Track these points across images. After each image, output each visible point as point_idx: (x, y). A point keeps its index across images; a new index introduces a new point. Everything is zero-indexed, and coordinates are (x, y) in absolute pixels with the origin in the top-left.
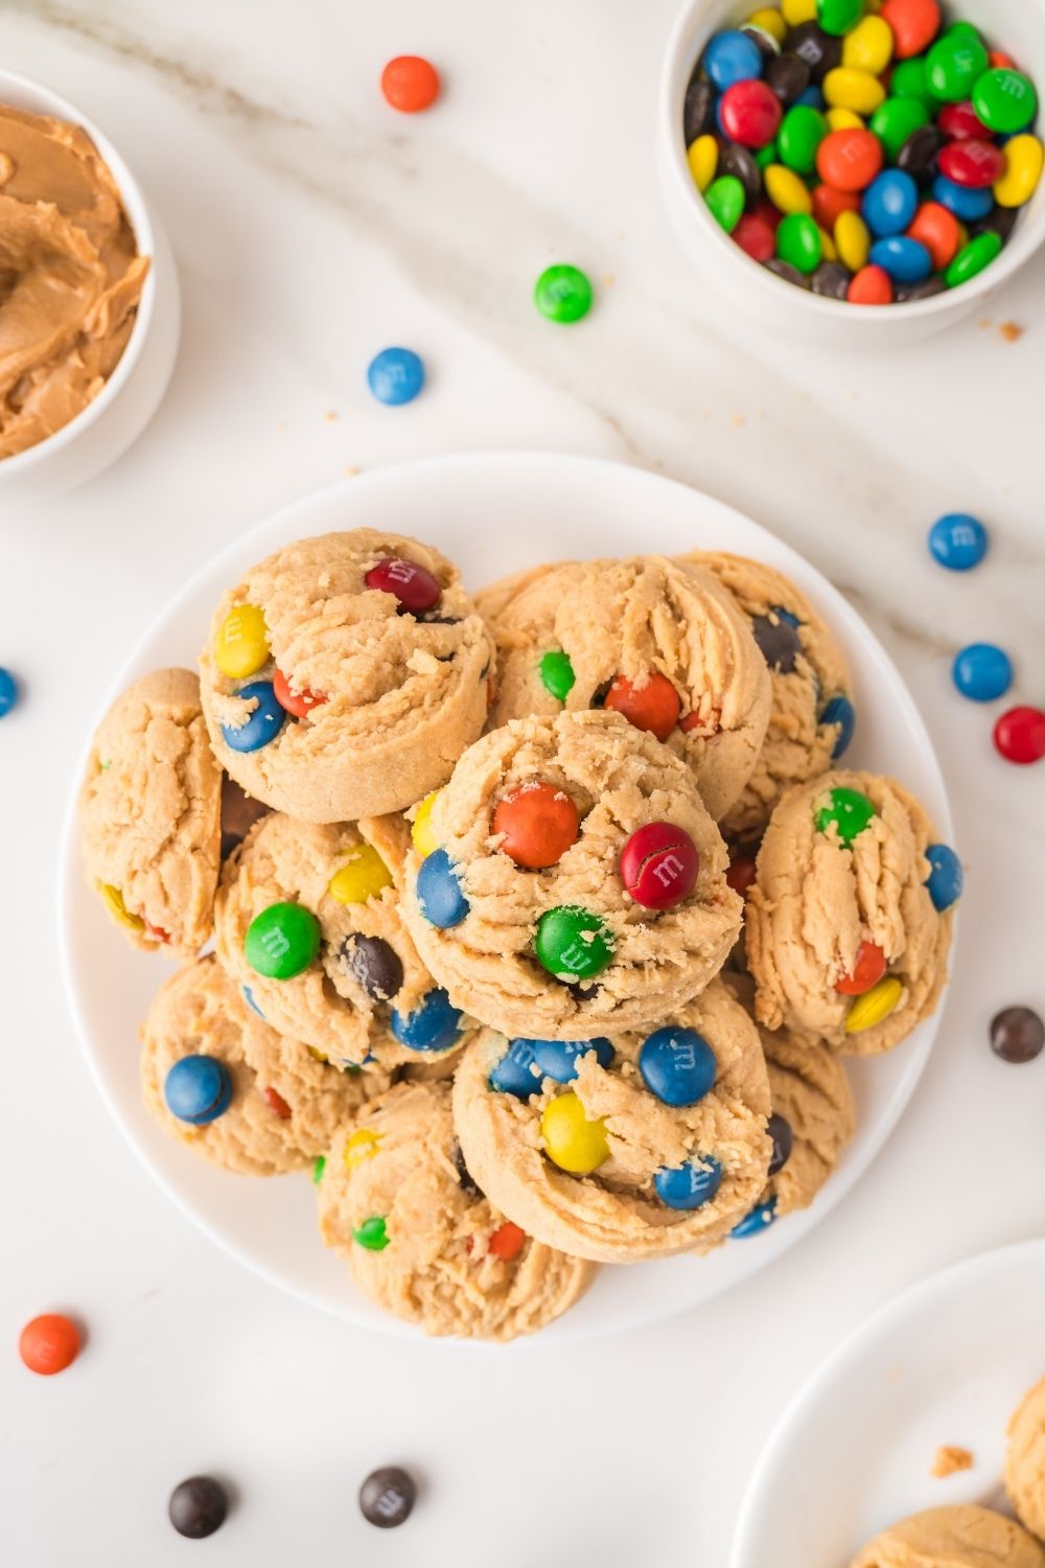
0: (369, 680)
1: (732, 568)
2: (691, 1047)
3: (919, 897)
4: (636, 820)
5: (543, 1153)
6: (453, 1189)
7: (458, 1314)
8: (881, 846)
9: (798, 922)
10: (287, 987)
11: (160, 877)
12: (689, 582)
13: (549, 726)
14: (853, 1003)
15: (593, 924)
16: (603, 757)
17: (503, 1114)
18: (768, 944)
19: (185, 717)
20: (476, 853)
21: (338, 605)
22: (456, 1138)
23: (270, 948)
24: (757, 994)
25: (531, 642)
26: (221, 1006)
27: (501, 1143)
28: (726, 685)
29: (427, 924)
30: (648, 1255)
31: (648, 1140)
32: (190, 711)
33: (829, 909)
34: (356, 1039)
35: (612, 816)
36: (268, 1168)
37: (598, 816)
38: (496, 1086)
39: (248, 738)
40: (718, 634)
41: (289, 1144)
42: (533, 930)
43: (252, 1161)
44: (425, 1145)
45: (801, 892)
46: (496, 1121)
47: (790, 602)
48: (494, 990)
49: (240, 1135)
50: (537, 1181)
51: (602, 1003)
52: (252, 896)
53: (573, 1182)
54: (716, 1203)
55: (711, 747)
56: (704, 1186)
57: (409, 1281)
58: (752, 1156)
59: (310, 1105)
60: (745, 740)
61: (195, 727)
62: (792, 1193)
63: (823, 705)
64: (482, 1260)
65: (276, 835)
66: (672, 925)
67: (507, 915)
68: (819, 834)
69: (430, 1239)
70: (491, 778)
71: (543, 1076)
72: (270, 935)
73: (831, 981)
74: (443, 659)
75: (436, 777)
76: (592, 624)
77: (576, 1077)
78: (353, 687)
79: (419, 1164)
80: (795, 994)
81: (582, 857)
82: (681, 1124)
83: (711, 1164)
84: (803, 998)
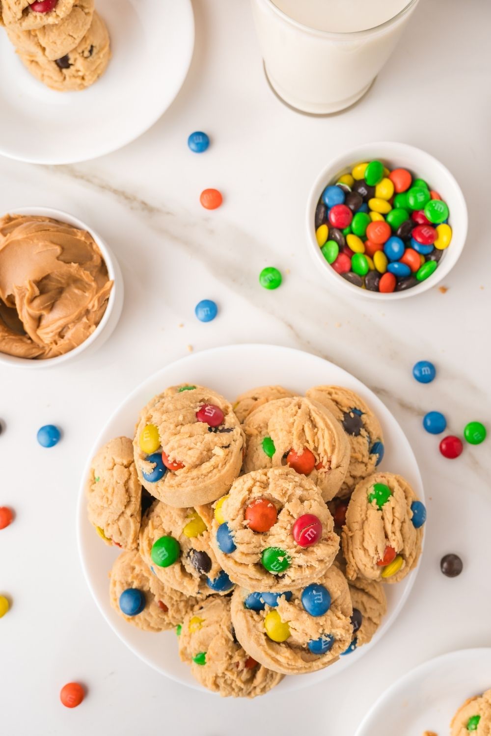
0: (198, 458)
1: (336, 393)
2: (321, 593)
3: (409, 525)
4: (298, 514)
5: (265, 634)
6: (231, 644)
7: (233, 689)
8: (393, 508)
9: (361, 540)
10: (167, 569)
11: (119, 526)
12: (318, 411)
13: (266, 474)
14: (384, 569)
15: (283, 554)
16: (286, 489)
17: (250, 618)
18: (350, 548)
19: (128, 464)
20: (239, 527)
21: (186, 429)
22: (232, 623)
23: (161, 556)
24: (347, 566)
25: (258, 433)
26: (141, 570)
27: (249, 630)
28: (333, 451)
29: (221, 552)
30: (306, 673)
31: (305, 630)
32: (130, 461)
33: (373, 536)
34: (194, 589)
35: (289, 513)
36: (159, 630)
37: (284, 513)
38: (247, 606)
39: (153, 477)
40: (329, 434)
41: (167, 620)
42: (260, 556)
43: (153, 628)
44: (220, 625)
45: (363, 528)
46: (247, 622)
47: (358, 406)
48: (247, 578)
49: (148, 618)
50: (263, 646)
51: (286, 581)
52: (154, 533)
53: (277, 645)
54: (332, 652)
55: (327, 476)
56: (327, 646)
57: (214, 679)
58: (345, 633)
59: (175, 606)
60: (340, 472)
61: (131, 468)
62: (363, 638)
63: (372, 445)
64: (242, 670)
65: (162, 508)
66: (313, 552)
67: (250, 551)
68: (370, 504)
69: (223, 663)
70: (244, 498)
71: (264, 603)
72: (161, 551)
73: (375, 562)
74: (226, 447)
75: (224, 491)
76: (282, 430)
77: (277, 605)
78: (192, 461)
79: (218, 633)
80: (362, 567)
81: (278, 529)
82: (318, 624)
83: (330, 638)
84: (365, 569)
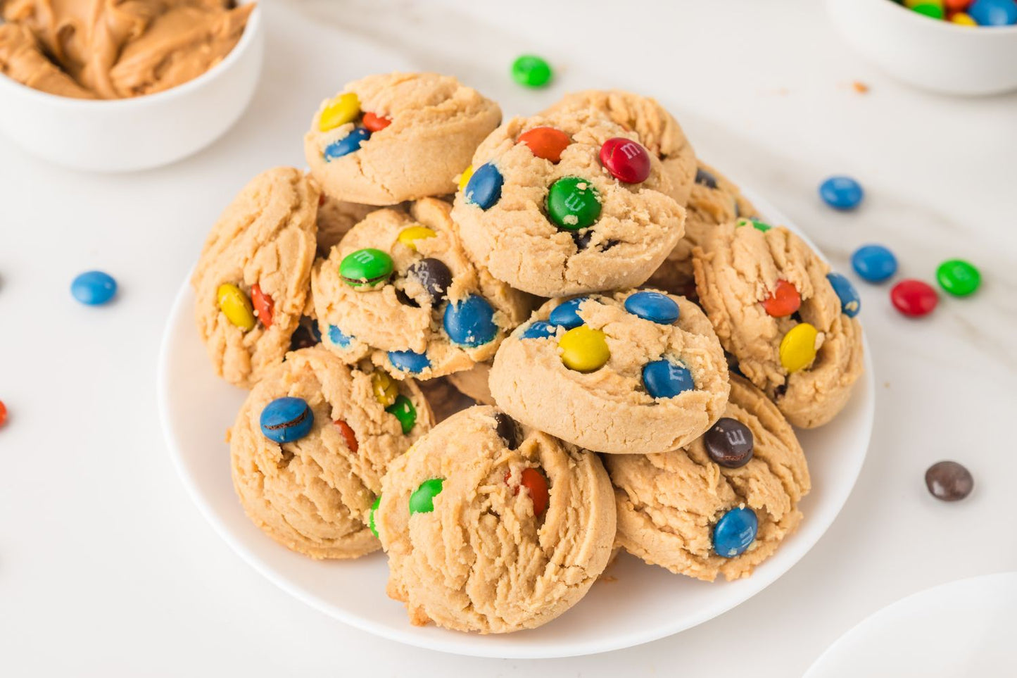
4: (605, 137)
15: (584, 182)
16: (583, 116)
18: (711, 276)
29: (474, 207)
31: (635, 336)
35: (592, 135)
37: (583, 134)
41: (354, 471)
42: (546, 190)
45: (731, 247)
56: (679, 377)
59: (372, 439)
72: (359, 254)
83: (683, 363)
84: (742, 311)
